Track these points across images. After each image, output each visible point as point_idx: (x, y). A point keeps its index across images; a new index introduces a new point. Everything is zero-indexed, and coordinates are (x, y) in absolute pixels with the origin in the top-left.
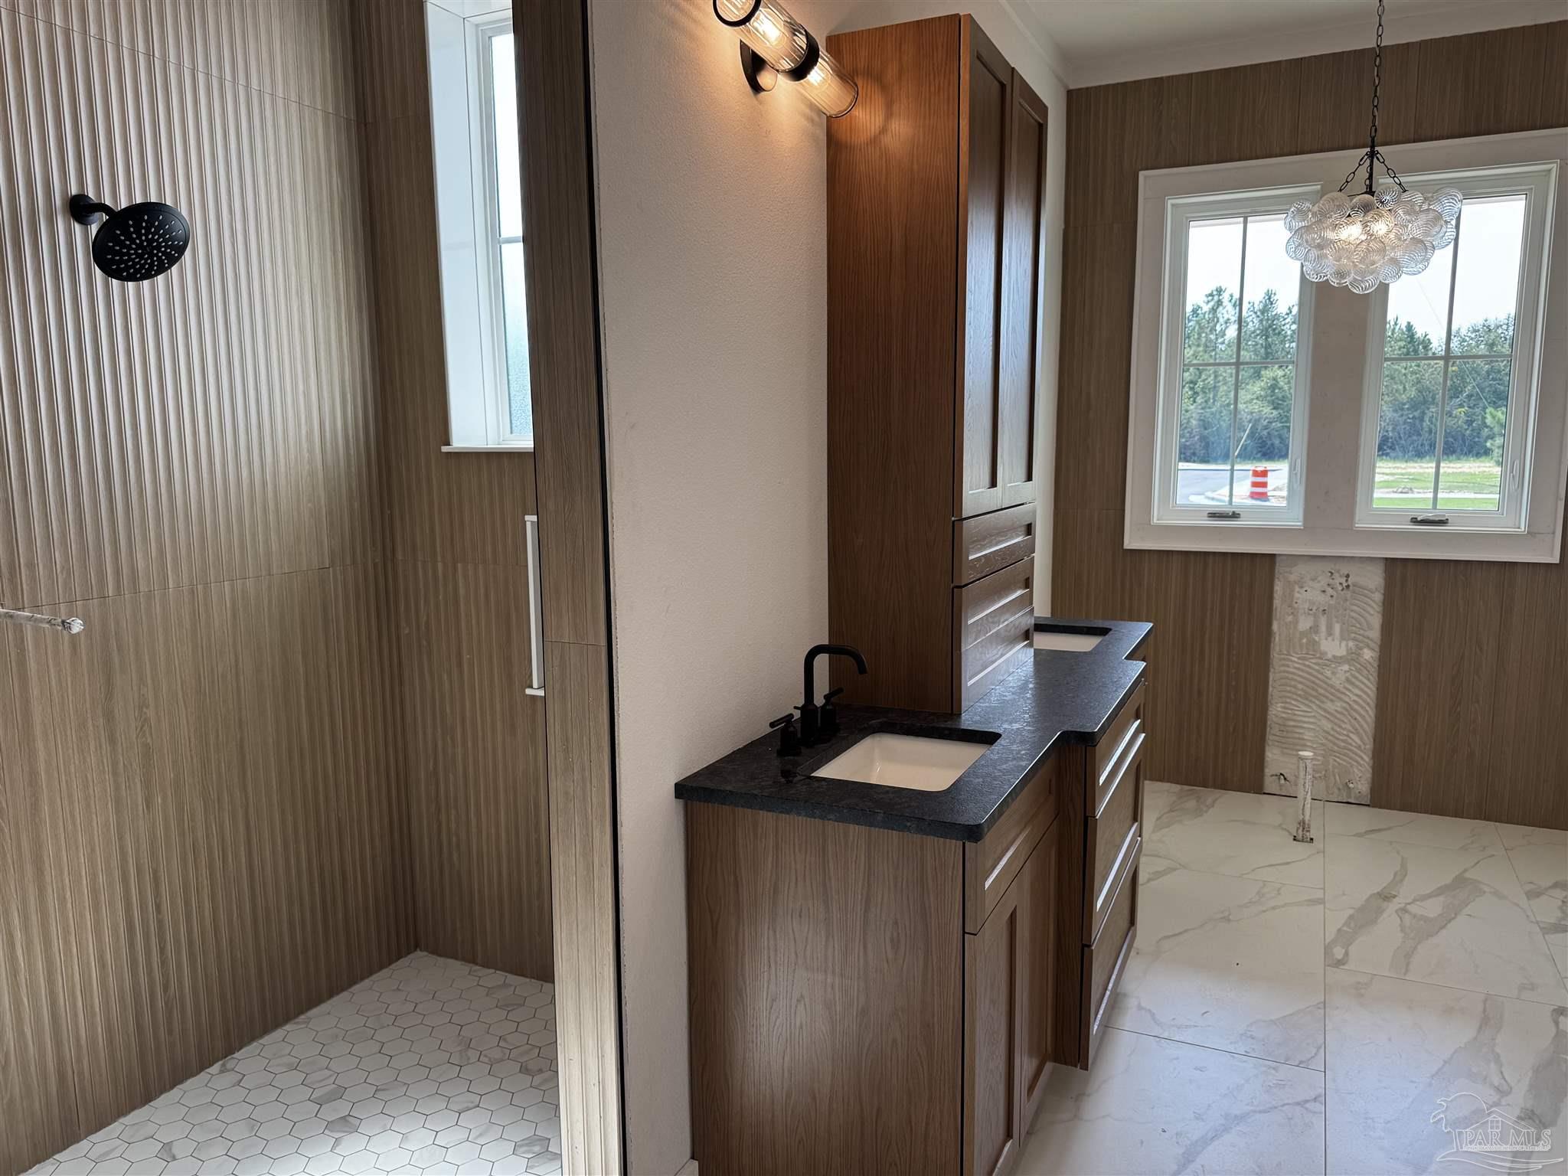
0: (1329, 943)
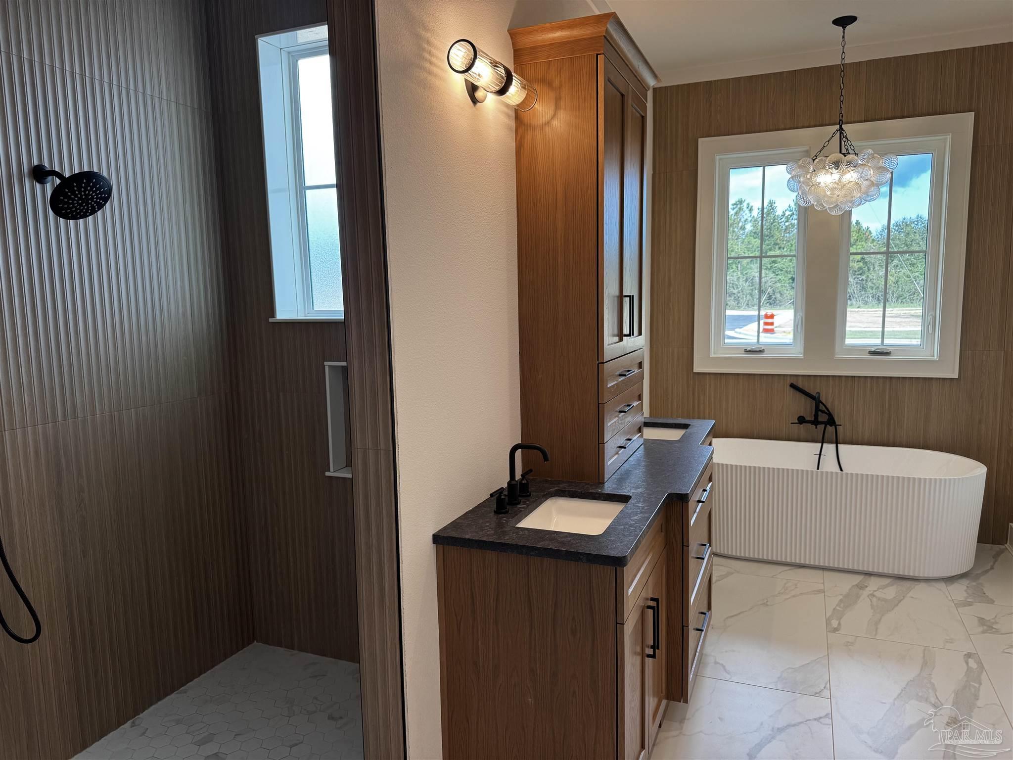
0: (829, 617)
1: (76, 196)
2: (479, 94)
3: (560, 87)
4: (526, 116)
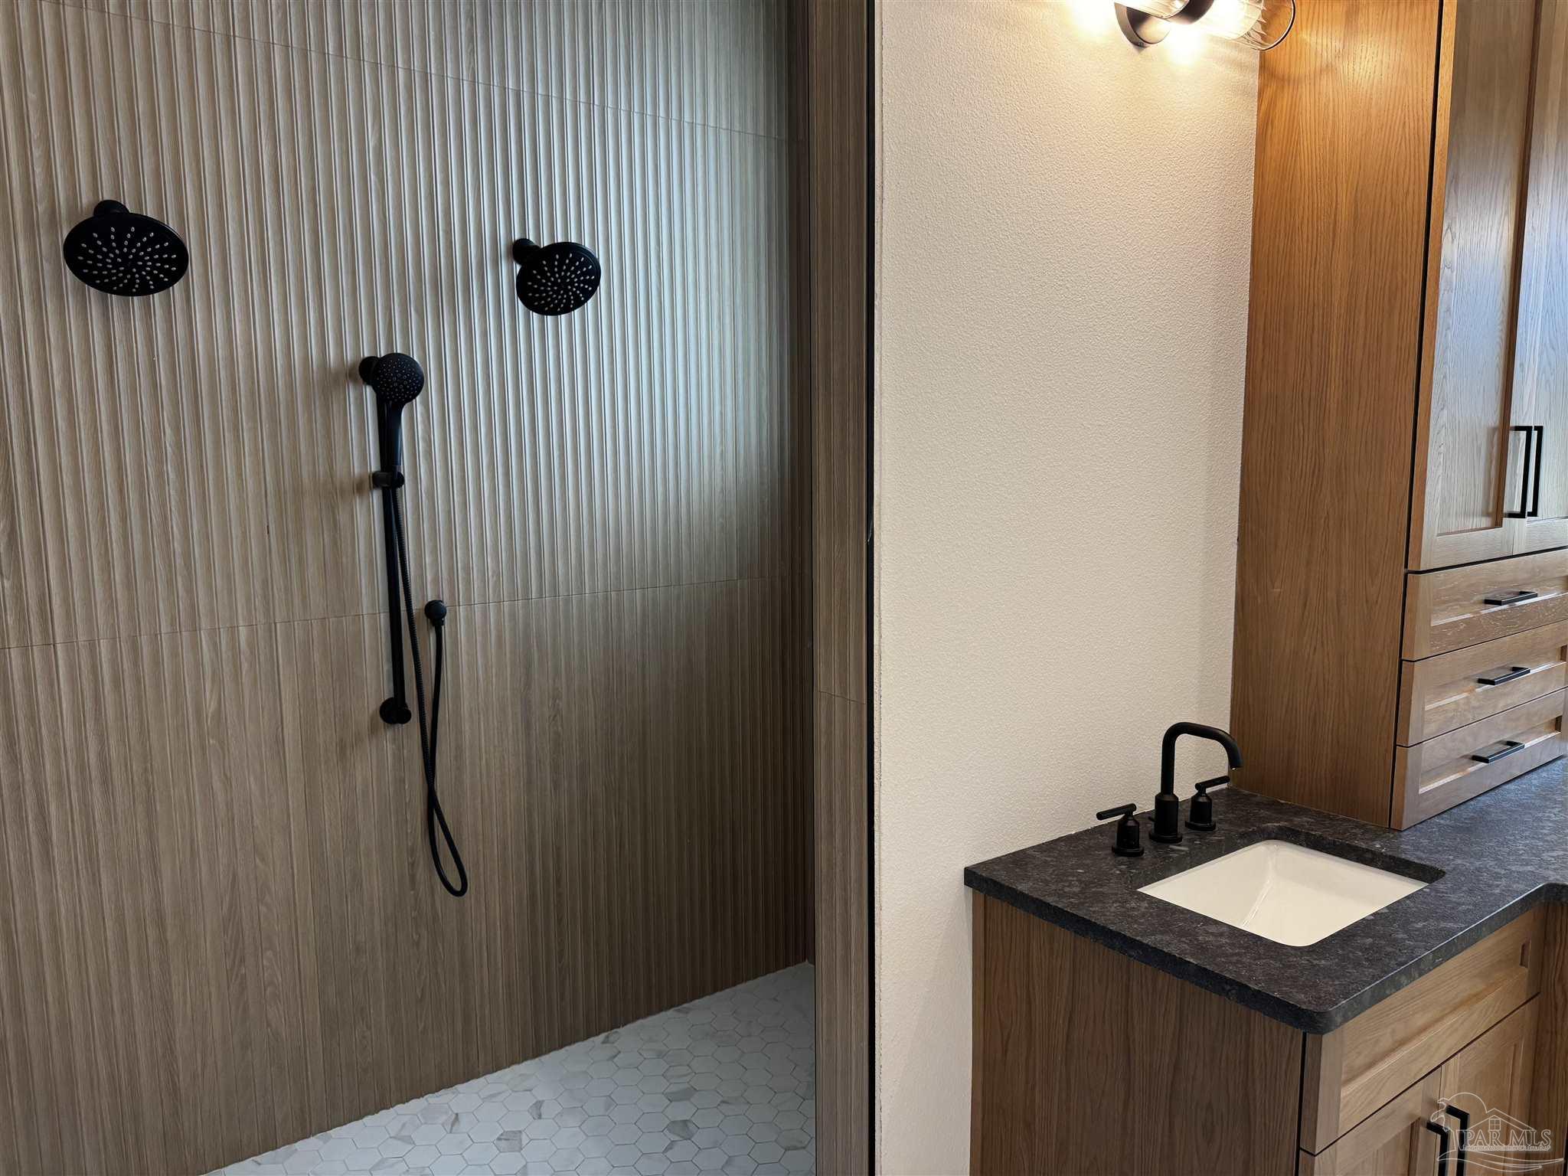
1: (547, 279)
2: (1149, 30)
4: (1281, 58)
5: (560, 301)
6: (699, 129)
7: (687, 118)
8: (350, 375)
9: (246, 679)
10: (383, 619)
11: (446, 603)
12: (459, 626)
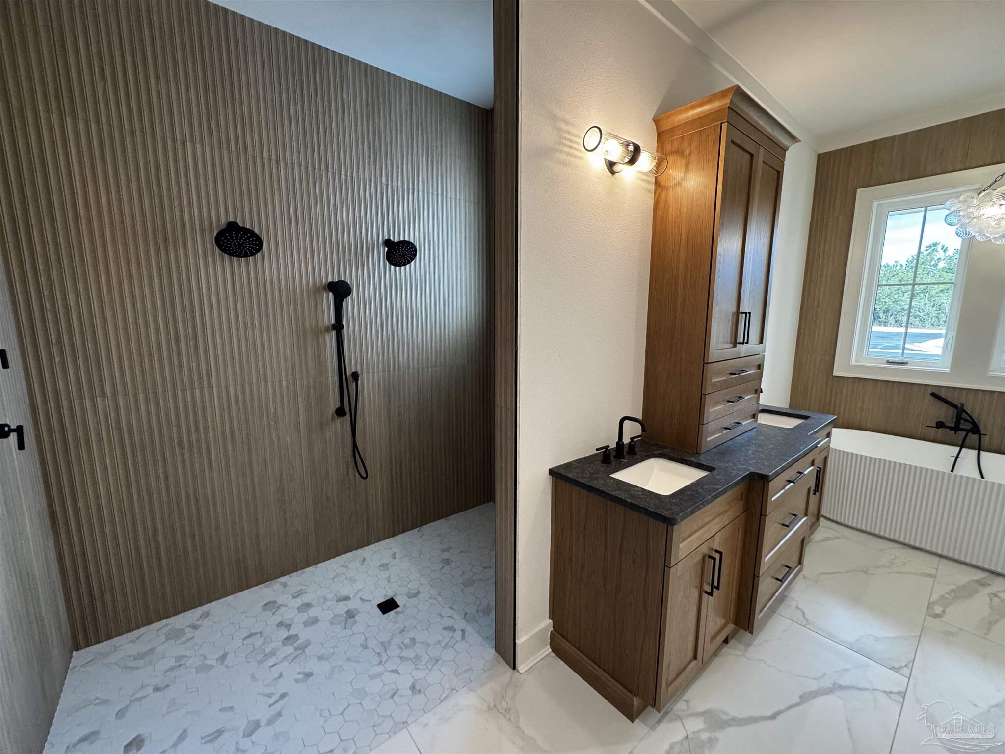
0: (932, 602)
1: (398, 253)
2: (616, 168)
3: (691, 153)
4: (663, 179)
5: (402, 262)
6: (453, 200)
7: (449, 196)
8: (324, 289)
9: (285, 400)
10: (336, 378)
11: (359, 372)
12: (364, 381)
